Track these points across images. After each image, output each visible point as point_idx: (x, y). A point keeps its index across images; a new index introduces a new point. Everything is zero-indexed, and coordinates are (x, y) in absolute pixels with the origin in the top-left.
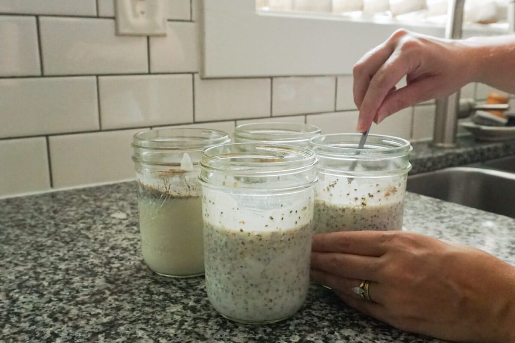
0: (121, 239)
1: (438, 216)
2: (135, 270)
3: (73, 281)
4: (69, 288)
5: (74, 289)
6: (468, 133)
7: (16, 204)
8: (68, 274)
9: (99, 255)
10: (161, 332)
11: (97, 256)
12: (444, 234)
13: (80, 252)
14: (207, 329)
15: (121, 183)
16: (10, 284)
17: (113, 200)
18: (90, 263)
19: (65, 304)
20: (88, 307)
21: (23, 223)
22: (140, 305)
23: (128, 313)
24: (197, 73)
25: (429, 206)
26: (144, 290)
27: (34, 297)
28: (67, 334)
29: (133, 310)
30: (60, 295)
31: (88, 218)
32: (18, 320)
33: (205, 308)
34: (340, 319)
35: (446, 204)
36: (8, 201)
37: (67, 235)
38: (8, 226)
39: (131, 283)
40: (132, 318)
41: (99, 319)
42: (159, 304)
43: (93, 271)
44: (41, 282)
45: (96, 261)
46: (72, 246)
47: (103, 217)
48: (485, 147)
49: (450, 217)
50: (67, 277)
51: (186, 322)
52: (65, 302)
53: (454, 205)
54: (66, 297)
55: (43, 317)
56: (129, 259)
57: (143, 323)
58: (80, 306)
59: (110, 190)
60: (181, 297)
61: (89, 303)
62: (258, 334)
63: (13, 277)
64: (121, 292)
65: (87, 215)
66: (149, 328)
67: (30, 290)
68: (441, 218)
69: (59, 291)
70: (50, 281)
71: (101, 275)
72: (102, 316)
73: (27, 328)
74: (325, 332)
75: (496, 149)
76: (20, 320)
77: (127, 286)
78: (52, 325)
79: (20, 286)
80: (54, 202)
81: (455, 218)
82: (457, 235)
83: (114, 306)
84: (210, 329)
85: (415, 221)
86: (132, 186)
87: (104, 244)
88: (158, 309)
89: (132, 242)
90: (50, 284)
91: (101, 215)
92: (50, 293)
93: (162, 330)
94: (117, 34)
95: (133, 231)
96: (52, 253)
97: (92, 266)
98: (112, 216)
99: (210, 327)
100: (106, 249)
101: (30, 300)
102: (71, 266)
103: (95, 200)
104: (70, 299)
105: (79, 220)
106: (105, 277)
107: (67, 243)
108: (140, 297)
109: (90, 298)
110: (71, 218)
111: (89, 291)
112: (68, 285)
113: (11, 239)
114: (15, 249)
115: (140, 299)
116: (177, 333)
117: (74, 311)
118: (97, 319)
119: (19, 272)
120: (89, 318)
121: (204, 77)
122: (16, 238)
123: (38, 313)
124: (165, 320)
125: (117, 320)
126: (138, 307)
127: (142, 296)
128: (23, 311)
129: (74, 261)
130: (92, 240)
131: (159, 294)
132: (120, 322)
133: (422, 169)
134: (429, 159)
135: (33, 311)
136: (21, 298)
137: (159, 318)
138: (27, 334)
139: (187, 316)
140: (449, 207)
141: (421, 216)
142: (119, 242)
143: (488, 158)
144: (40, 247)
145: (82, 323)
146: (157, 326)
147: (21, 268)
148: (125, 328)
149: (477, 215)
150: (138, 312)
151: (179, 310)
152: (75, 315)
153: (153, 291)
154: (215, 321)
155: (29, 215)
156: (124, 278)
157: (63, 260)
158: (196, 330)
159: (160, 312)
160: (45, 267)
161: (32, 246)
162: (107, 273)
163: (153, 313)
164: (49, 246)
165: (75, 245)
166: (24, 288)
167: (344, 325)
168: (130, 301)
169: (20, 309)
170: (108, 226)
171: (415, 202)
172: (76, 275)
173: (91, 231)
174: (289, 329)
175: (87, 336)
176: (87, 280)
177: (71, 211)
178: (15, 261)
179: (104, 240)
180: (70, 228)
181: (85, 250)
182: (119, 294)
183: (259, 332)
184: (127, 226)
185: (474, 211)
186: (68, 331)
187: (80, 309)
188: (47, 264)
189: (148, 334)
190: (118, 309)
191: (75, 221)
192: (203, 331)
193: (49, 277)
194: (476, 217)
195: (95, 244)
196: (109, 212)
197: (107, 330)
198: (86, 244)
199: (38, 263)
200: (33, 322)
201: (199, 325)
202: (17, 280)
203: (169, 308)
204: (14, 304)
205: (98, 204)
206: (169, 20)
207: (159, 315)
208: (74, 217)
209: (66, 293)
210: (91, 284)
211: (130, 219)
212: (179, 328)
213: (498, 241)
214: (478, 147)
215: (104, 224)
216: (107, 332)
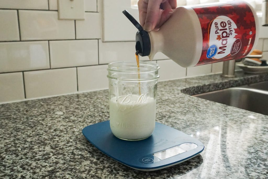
0: (60, 126)
1: (225, 113)
2: (66, 142)
3: (34, 148)
4: (32, 151)
5: (34, 152)
6: (241, 70)
7: (7, 107)
8: (32, 144)
9: (48, 134)
10: (78, 176)
11: (47, 135)
12: (228, 123)
13: (38, 132)
14: (103, 174)
15: (61, 96)
16: (2, 150)
17: (57, 105)
18: (43, 138)
19: (29, 160)
20: (41, 162)
21: (10, 117)
22: (68, 161)
23: (62, 165)
24: (100, 39)
25: (220, 108)
26: (70, 153)
27: (13, 156)
28: (29, 177)
29: (64, 163)
30: (27, 155)
31: (44, 114)
32: (4, 169)
33: (102, 163)
34: (173, 169)
35: (229, 107)
36: (3, 105)
37: (32, 123)
38: (2, 119)
39: (64, 149)
40: (64, 168)
41: (46, 169)
42: (78, 160)
43: (44, 142)
44: (17, 148)
45: (46, 137)
46: (34, 129)
47: (51, 114)
48: (250, 77)
49: (231, 114)
50: (31, 145)
51: (92, 170)
52: (29, 159)
53: (233, 108)
54: (30, 156)
55: (18, 167)
56: (64, 136)
57: (69, 171)
58: (37, 161)
59: (55, 99)
60: (90, 157)
61: (42, 160)
62: (129, 177)
63: (3, 146)
64: (59, 154)
65: (43, 113)
66: (73, 173)
67: (11, 152)
68: (227, 114)
69: (26, 153)
70: (22, 148)
71: (49, 145)
72: (48, 167)
73: (9, 173)
74: (165, 176)
75: (255, 78)
76: (5, 169)
77: (62, 151)
78: (22, 172)
79: (6, 151)
80: (26, 106)
81: (234, 114)
82: (235, 124)
83: (54, 161)
84: (104, 174)
85: (213, 116)
86: (67, 97)
87: (51, 128)
88: (78, 163)
89: (65, 127)
90: (22, 149)
91: (51, 113)
92: (21, 154)
93: (79, 174)
94: (59, 19)
95: (66, 121)
96: (24, 133)
97: (44, 140)
98: (56, 113)
99: (104, 173)
100: (52, 131)
101: (11, 158)
102: (33, 140)
103: (47, 105)
104: (32, 157)
105: (38, 115)
106: (51, 146)
107: (32, 127)
108: (68, 157)
109: (42, 157)
110: (34, 114)
111: (42, 153)
112: (31, 150)
113: (3, 126)
114: (5, 131)
115: (68, 158)
116: (87, 176)
117: (34, 164)
118: (46, 168)
119: (7, 143)
120: (41, 168)
121: (105, 41)
122: (6, 125)
123: (15, 165)
124: (81, 169)
125: (56, 169)
126: (67, 162)
127: (69, 156)
128: (7, 164)
129: (35, 137)
130: (45, 126)
131: (78, 155)
132: (57, 170)
133: (217, 88)
134: (221, 83)
135: (12, 164)
136: (7, 157)
137: (78, 168)
138: (8, 176)
139: (92, 167)
140: (231, 109)
141: (216, 114)
142: (58, 127)
143: (251, 83)
144: (17, 130)
145: (38, 170)
146: (77, 172)
147: (7, 141)
148: (60, 173)
149: (245, 113)
150: (67, 165)
151: (88, 164)
152: (34, 166)
153: (75, 153)
154: (107, 170)
155: (13, 113)
156: (60, 146)
157: (29, 136)
158: (97, 175)
159: (78, 164)
160: (20, 140)
161: (14, 129)
162: (52, 143)
163: (75, 165)
164: (22, 129)
165: (36, 128)
166: (8, 151)
167: (175, 172)
168: (63, 159)
169: (6, 163)
170: (53, 119)
171: (213, 106)
172: (36, 144)
173: (45, 121)
174: (146, 175)
175: (40, 178)
176: (41, 147)
177: (35, 111)
178: (5, 137)
179: (51, 126)
180: (34, 119)
181: (41, 131)
182: (57, 155)
183: (130, 176)
184: (63, 119)
185: (244, 111)
186: (30, 175)
187: (37, 163)
188: (21, 139)
189: (72, 176)
190: (57, 163)
191: (36, 116)
192: (100, 175)
193: (21, 145)
194: (245, 114)
195: (46, 128)
196: (54, 111)
197: (50, 174)
198: (42, 128)
199: (17, 138)
200: (12, 170)
201: (99, 172)
202: (5, 147)
203: (83, 162)
204: (3, 160)
205: (49, 107)
206: (86, 12)
207: (78, 166)
208: (36, 114)
209: (30, 155)
210: (43, 150)
211: (65, 115)
212: (88, 174)
213: (256, 127)
214: (246, 77)
215: (51, 117)
216: (51, 175)
